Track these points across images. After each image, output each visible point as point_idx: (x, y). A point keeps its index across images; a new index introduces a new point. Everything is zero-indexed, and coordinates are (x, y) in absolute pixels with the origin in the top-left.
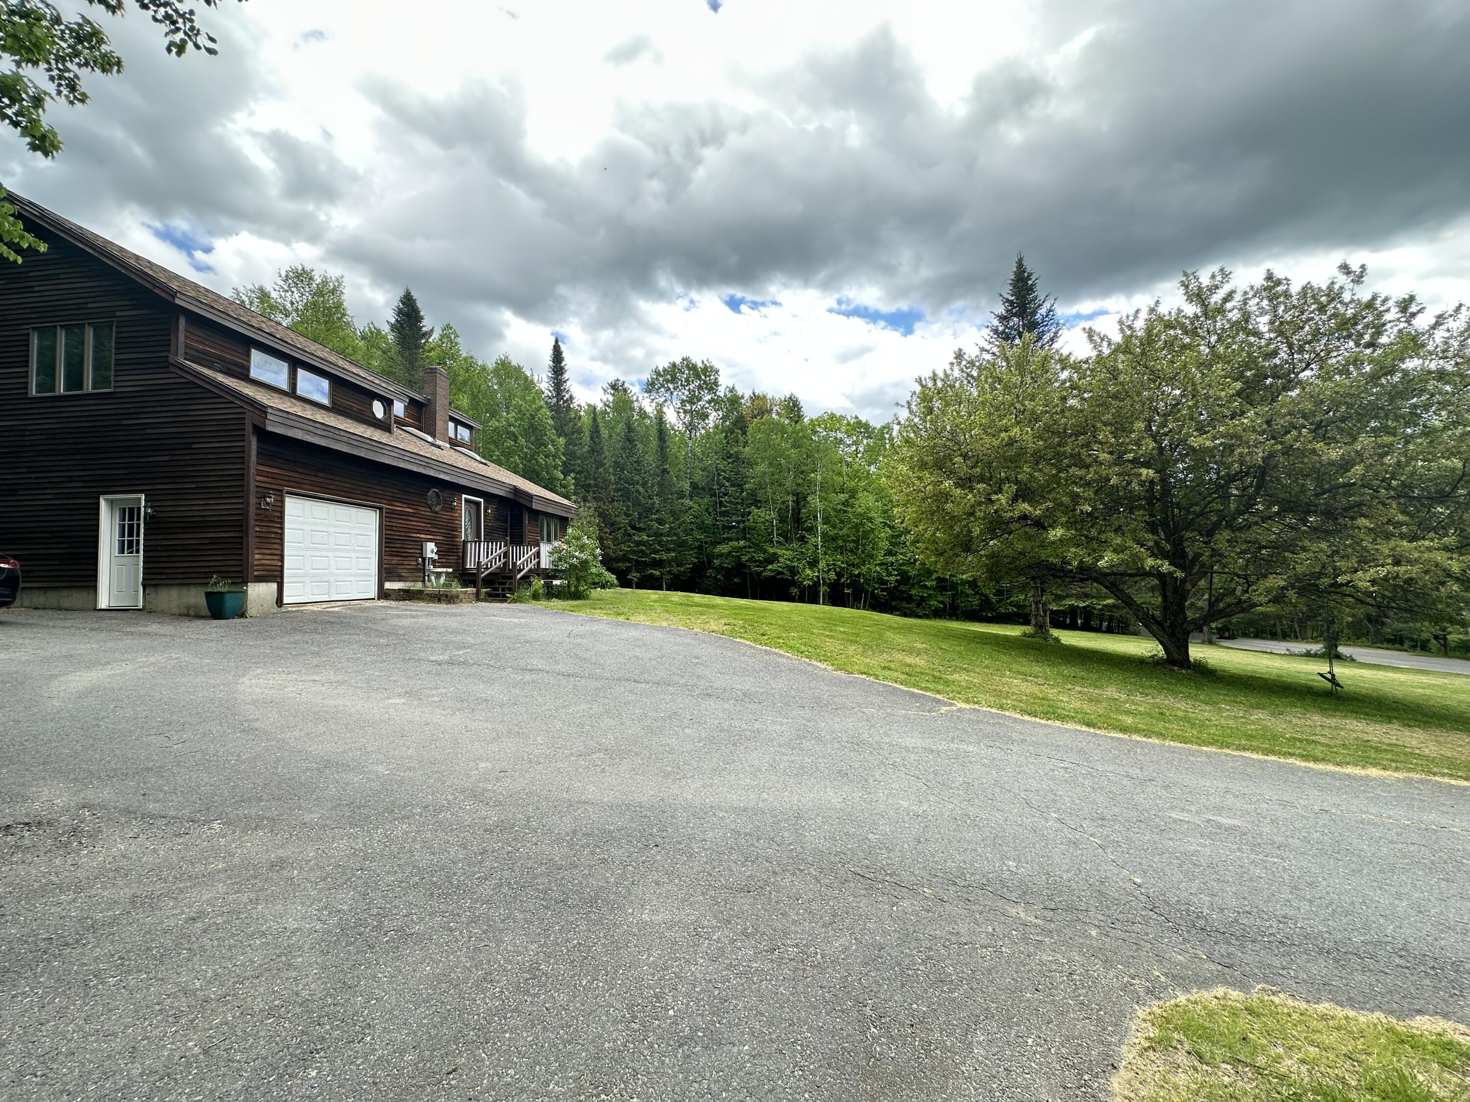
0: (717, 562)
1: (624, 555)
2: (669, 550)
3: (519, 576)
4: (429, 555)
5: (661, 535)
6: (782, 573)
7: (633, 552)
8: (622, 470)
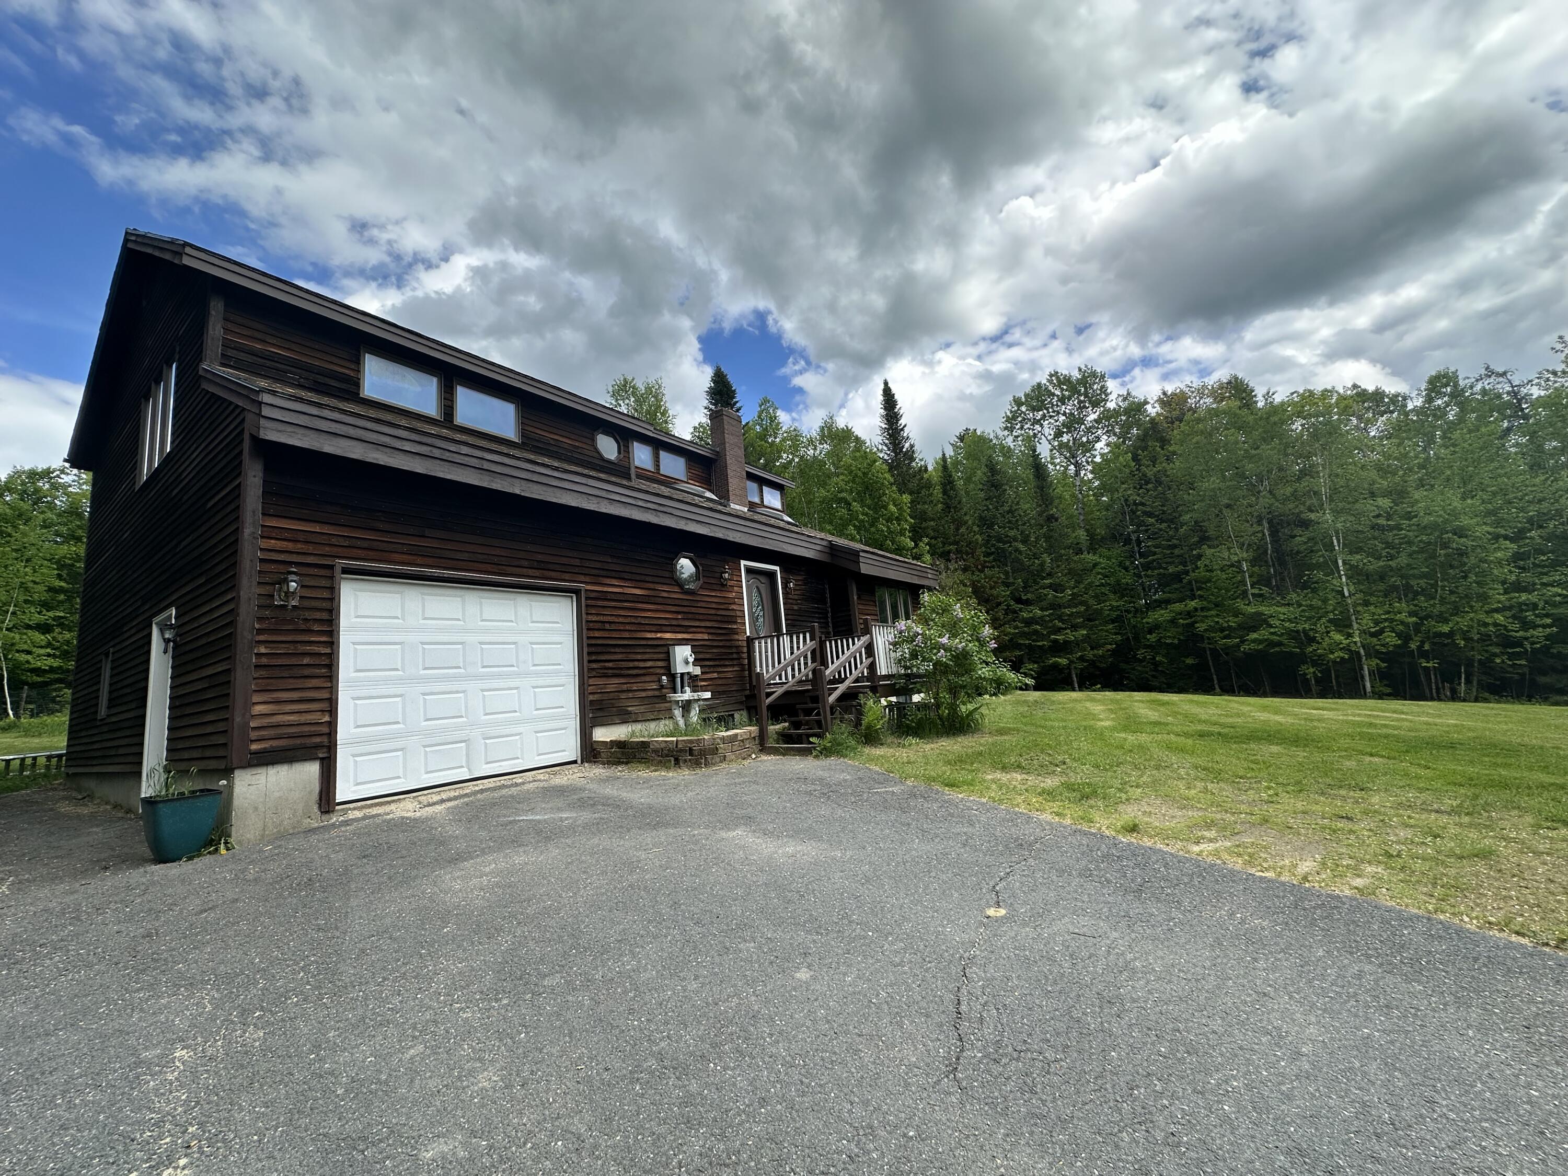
0: (1152, 638)
1: (1011, 640)
2: (1075, 627)
3: (832, 699)
4: (680, 668)
5: (1060, 606)
6: (1280, 644)
7: (1023, 635)
8: (991, 527)
